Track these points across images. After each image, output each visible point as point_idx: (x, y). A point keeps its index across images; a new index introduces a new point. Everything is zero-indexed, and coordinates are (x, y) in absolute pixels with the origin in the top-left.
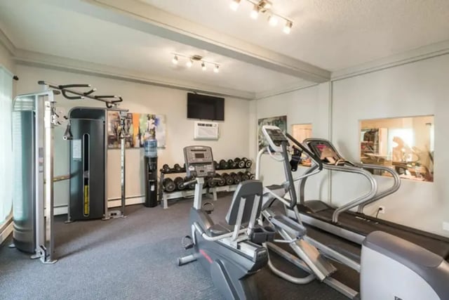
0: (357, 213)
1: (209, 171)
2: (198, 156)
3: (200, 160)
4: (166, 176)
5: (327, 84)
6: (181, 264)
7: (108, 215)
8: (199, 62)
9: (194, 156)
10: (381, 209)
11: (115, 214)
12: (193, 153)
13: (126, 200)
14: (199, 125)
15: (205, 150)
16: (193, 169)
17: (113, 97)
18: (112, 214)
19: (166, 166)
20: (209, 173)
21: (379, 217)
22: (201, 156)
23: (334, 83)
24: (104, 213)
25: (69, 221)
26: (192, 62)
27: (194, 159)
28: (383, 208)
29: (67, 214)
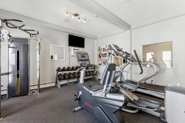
0: (144, 83)
1: (88, 64)
2: (82, 57)
3: (83, 59)
4: (59, 73)
5: (129, 31)
6: (75, 111)
7: (30, 93)
8: (77, 17)
9: (81, 57)
10: (152, 81)
11: (34, 92)
12: (80, 55)
13: (40, 86)
14: (74, 49)
15: (85, 54)
16: (81, 63)
17: (34, 31)
18: (32, 92)
19: (59, 68)
20: (88, 65)
21: (152, 84)
22: (84, 57)
23: (132, 31)
24: (28, 92)
25: (7, 98)
26: (74, 17)
27: (81, 58)
28: (153, 80)
29: (6, 94)
